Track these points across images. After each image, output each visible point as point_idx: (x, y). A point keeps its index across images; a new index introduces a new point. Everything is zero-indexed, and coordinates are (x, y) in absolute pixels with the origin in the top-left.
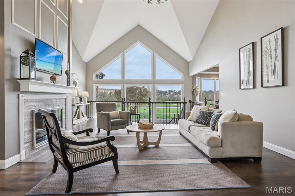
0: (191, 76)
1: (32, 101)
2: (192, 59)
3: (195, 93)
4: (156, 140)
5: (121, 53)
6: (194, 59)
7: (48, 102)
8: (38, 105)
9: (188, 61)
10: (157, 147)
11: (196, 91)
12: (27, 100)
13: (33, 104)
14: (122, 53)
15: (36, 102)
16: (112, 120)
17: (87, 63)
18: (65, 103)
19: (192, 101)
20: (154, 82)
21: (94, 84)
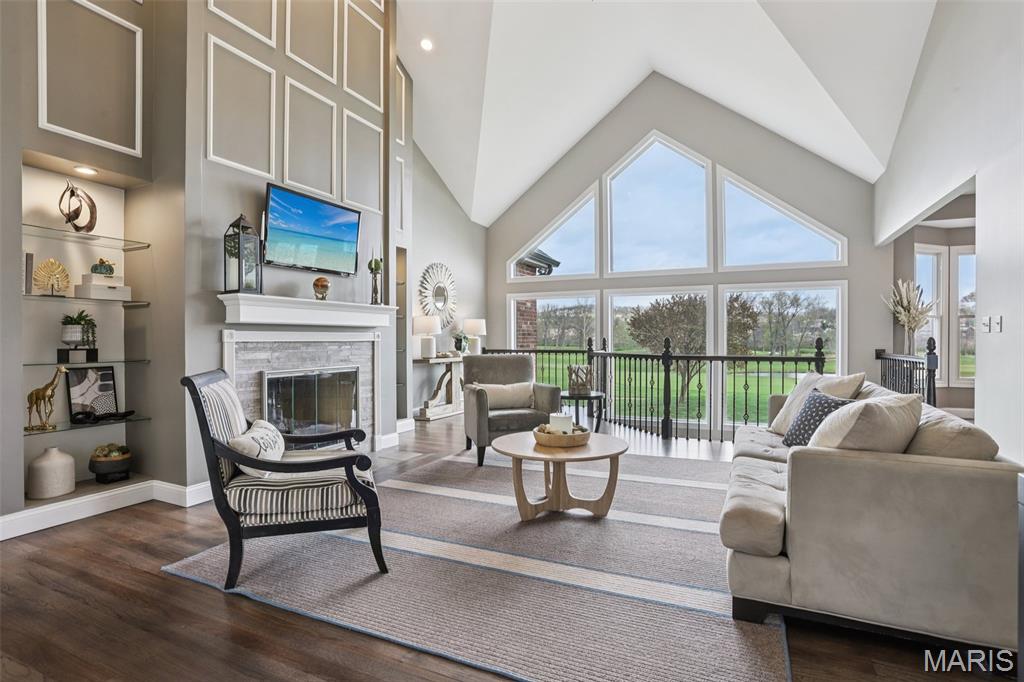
0: (883, 247)
1: (258, 347)
2: (882, 170)
3: (903, 317)
4: (596, 494)
5: (594, 181)
6: (889, 167)
7: (310, 349)
8: (278, 358)
9: (873, 182)
10: (597, 519)
11: (907, 309)
12: (244, 346)
13: (263, 355)
14: (597, 181)
15: (273, 350)
16: (492, 414)
17: (487, 230)
18: (370, 353)
19: (889, 350)
20: (717, 276)
21: (508, 295)
